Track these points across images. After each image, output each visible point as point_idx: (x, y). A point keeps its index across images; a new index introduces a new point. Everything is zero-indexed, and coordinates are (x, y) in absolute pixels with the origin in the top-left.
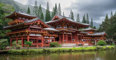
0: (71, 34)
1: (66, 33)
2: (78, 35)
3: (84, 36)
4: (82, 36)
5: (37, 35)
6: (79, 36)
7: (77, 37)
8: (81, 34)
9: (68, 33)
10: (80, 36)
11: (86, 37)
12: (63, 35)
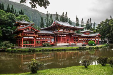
1: (60, 35)
2: (73, 36)
3: (79, 37)
4: (77, 37)
5: (30, 38)
7: (72, 38)
8: (76, 35)
10: (75, 37)
12: (58, 37)
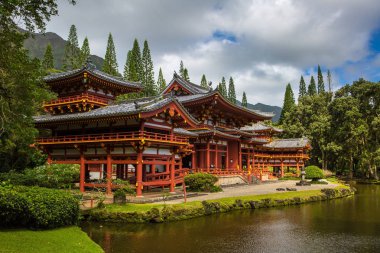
0: (225, 144)
1: (214, 143)
2: (242, 146)
3: (256, 152)
6: (244, 150)
7: (240, 153)
9: (220, 143)
11: (260, 152)
12: (208, 150)
